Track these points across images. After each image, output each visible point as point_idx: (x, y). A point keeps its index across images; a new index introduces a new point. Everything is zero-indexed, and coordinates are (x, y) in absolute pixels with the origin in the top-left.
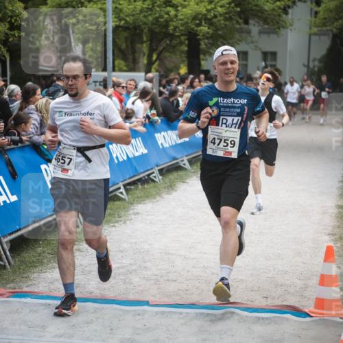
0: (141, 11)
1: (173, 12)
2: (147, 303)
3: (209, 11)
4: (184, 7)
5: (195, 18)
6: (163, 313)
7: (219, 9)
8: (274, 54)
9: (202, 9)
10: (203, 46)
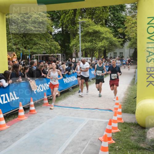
0: (90, 45)
1: (96, 45)
2: (79, 108)
3: (104, 45)
4: (99, 44)
5: (101, 46)
6: (82, 110)
7: (106, 45)
8: (122, 53)
9: (103, 44)
10: (107, 51)
